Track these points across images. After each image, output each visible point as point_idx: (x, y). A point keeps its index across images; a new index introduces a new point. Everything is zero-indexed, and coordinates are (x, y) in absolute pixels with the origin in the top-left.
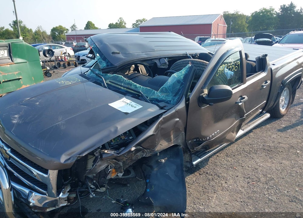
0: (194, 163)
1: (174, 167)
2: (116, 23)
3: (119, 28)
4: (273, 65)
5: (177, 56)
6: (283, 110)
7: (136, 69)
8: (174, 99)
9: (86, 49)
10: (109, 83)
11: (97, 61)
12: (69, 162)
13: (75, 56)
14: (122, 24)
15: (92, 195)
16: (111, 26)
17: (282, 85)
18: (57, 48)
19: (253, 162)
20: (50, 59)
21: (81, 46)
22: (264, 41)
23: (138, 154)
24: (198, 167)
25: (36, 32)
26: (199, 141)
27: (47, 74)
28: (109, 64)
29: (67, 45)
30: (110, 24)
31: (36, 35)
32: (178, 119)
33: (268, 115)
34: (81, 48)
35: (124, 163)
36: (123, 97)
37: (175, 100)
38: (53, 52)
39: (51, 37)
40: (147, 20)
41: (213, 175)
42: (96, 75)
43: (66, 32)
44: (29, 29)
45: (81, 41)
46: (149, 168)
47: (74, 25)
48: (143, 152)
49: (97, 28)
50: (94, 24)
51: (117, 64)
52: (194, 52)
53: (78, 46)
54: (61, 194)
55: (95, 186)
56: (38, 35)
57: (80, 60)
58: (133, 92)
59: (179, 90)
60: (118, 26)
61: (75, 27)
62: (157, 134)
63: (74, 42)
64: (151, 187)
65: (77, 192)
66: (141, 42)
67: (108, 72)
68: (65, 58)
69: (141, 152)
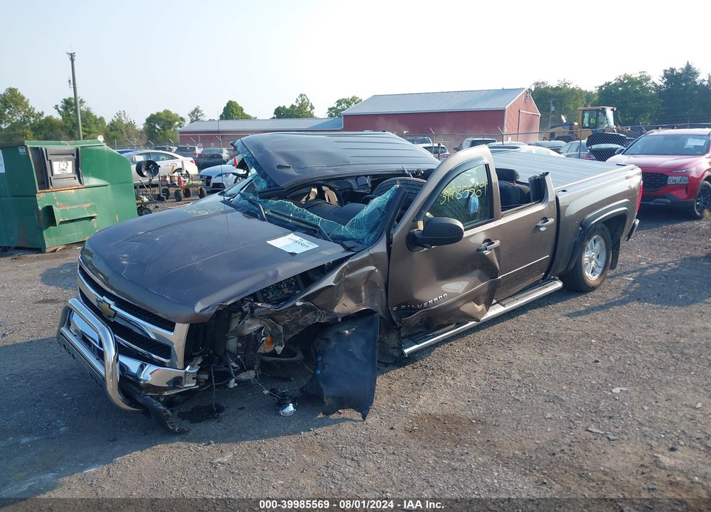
0: (406, 351)
1: (363, 342)
2: (293, 106)
3: (297, 117)
4: (564, 191)
5: (386, 173)
6: (591, 278)
7: (321, 195)
8: (369, 237)
9: (225, 163)
10: (271, 214)
11: (252, 180)
12: (206, 312)
13: (201, 177)
14: (305, 108)
15: (232, 384)
16: (280, 113)
17: (581, 228)
18: (163, 160)
19: (509, 355)
20: (150, 180)
21: (213, 157)
22: (608, 149)
23: (309, 316)
24: (413, 357)
25: (111, 124)
26: (411, 308)
27: (142, 210)
28: (271, 184)
29: (182, 151)
30: (279, 107)
31: (111, 130)
32: (373, 268)
33: (559, 284)
34: (212, 161)
35: (285, 327)
36: (290, 233)
37: (371, 238)
38: (157, 167)
39: (145, 135)
40: (361, 100)
41: (435, 369)
42: (250, 201)
43: (180, 125)
44: (98, 117)
45: (212, 144)
46: (324, 342)
47: (196, 109)
48: (315, 313)
49: (247, 117)
50: (241, 108)
51: (285, 185)
52: (415, 167)
53: (206, 157)
54: (188, 367)
55: (238, 364)
56: (116, 129)
57: (211, 184)
58: (307, 226)
59: (378, 223)
60: (298, 112)
61: (199, 114)
62: (339, 286)
63: (196, 147)
64: (323, 368)
65: (211, 372)
66: (329, 150)
67: (269, 197)
68: (179, 178)
69: (313, 312)
